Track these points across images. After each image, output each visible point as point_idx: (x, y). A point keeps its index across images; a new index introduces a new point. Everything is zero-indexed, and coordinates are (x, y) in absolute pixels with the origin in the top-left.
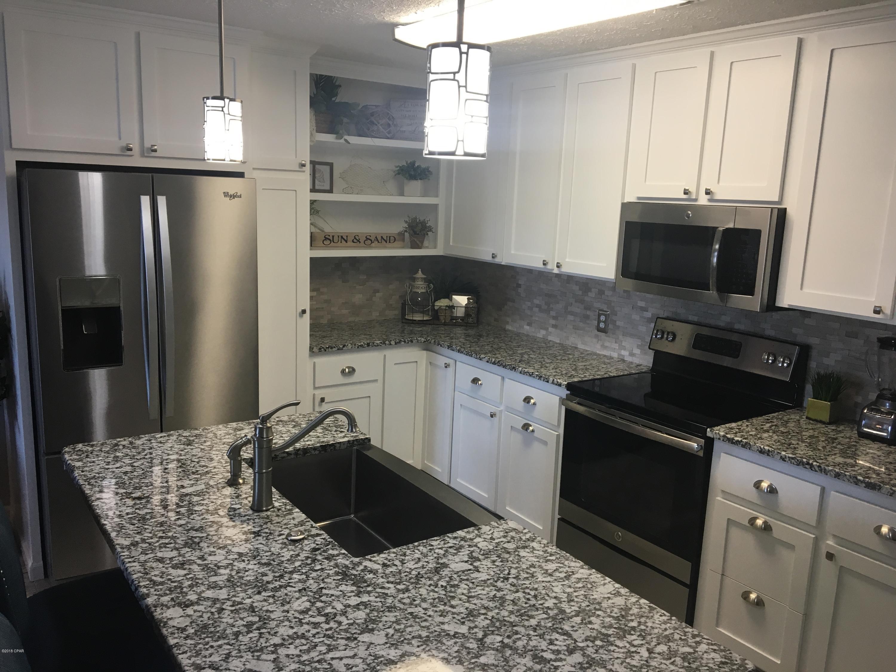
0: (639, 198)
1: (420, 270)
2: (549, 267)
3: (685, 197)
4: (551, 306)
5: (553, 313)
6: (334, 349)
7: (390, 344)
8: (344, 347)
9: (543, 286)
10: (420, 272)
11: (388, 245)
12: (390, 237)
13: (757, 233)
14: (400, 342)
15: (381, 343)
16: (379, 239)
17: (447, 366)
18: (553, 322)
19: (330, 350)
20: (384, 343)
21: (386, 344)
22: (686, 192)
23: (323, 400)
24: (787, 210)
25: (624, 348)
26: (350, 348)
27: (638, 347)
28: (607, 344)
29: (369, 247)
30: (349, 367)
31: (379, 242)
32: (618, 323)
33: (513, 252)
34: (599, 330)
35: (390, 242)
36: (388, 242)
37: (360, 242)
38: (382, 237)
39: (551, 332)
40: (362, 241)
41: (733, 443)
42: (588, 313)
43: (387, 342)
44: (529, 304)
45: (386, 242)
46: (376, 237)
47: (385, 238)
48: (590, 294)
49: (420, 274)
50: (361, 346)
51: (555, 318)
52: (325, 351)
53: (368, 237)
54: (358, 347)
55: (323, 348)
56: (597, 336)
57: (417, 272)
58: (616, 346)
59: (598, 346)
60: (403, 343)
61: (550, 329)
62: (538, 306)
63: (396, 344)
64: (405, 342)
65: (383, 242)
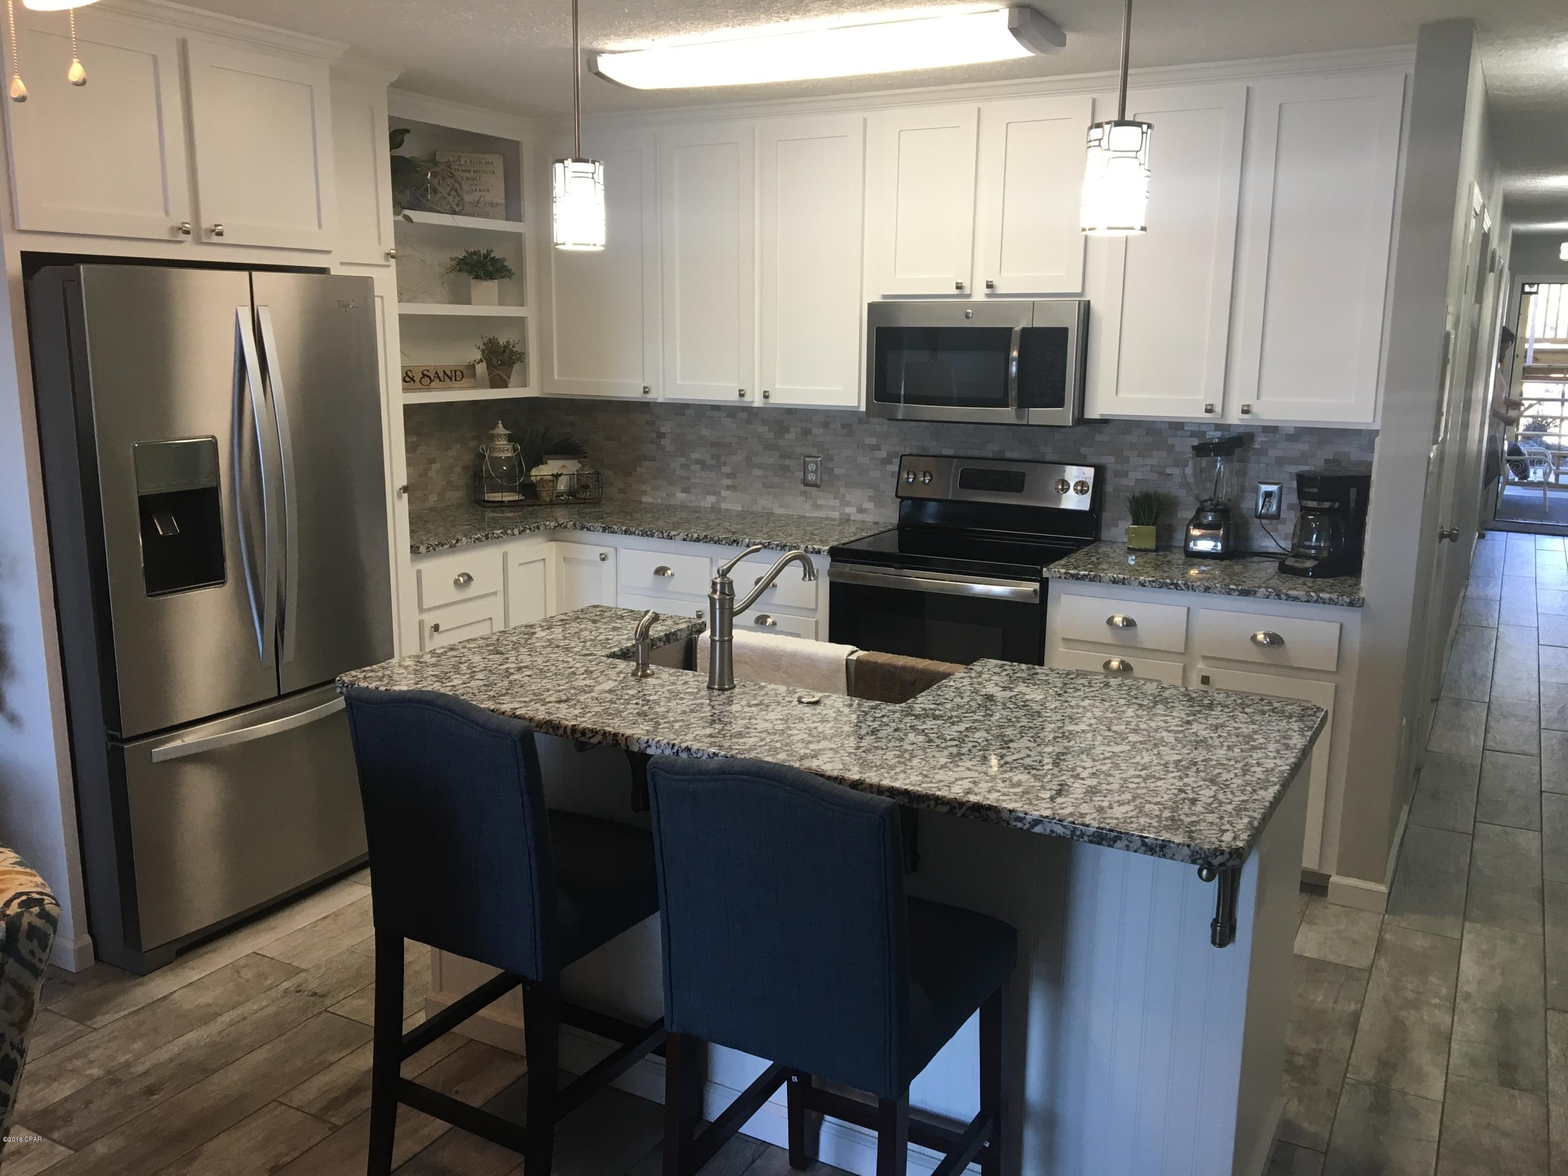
0: (884, 297)
1: (500, 422)
2: (747, 398)
3: (956, 292)
4: (723, 459)
5: (726, 470)
6: (446, 547)
7: (514, 535)
8: (457, 542)
9: (705, 432)
10: (501, 426)
11: (456, 384)
12: (455, 371)
13: (1064, 332)
14: (524, 531)
15: (502, 533)
16: (441, 375)
17: (603, 558)
18: (729, 482)
19: (441, 548)
20: (505, 533)
21: (508, 534)
22: (959, 287)
23: (436, 628)
24: (1091, 303)
25: (848, 504)
26: (465, 543)
27: (870, 499)
28: (821, 502)
29: (428, 388)
30: (462, 575)
31: (440, 380)
32: (837, 471)
33: (679, 382)
34: (807, 484)
35: (456, 380)
36: (453, 379)
37: (414, 381)
38: (444, 372)
39: (725, 498)
40: (417, 379)
41: (1077, 579)
42: (787, 462)
43: (509, 532)
44: (683, 460)
45: (451, 380)
46: (436, 373)
47: (449, 373)
48: (787, 436)
49: (500, 429)
50: (478, 539)
51: (728, 476)
52: (435, 549)
53: (426, 373)
54: (475, 542)
55: (432, 546)
56: (804, 493)
57: (495, 426)
58: (837, 503)
59: (807, 507)
60: (528, 531)
61: (724, 493)
62: (698, 462)
63: (520, 534)
64: (530, 529)
65: (447, 379)
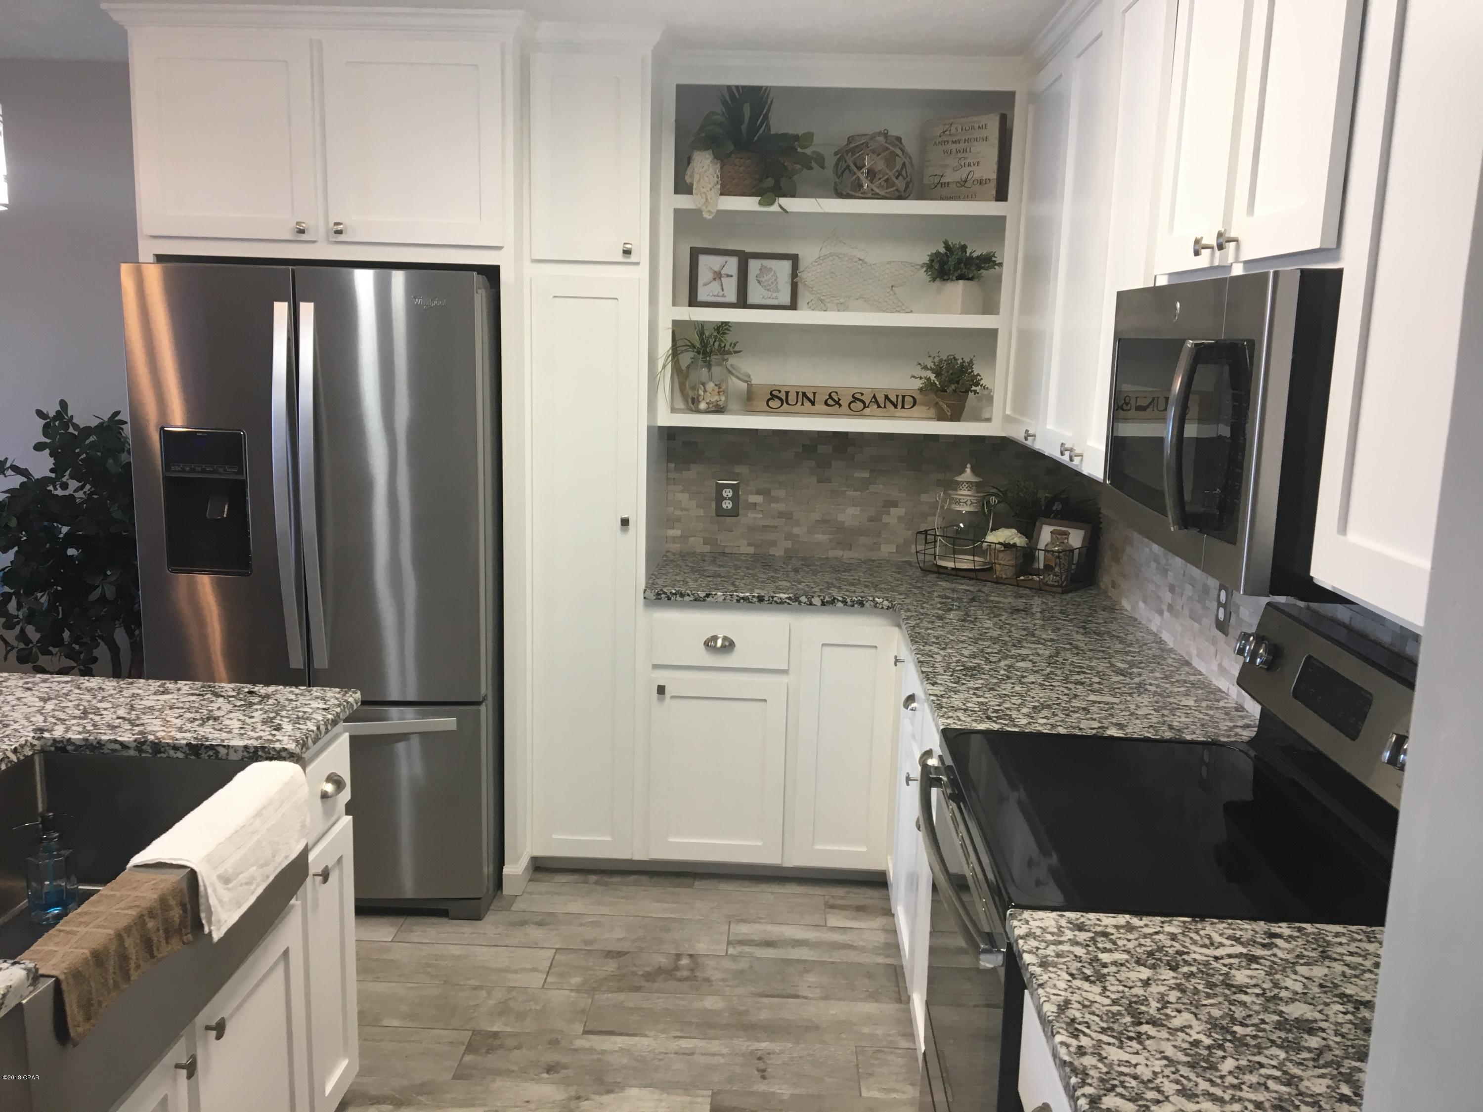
1: (969, 466)
3: (1199, 261)
6: (687, 598)
7: (811, 604)
8: (708, 596)
10: (968, 470)
11: (899, 412)
12: (904, 397)
15: (789, 598)
16: (881, 400)
18: (1170, 597)
19: (678, 598)
20: (797, 599)
21: (800, 602)
22: (1197, 249)
23: (661, 690)
26: (721, 599)
29: (859, 414)
30: (725, 638)
31: (879, 406)
34: (1218, 624)
35: (903, 407)
36: (899, 406)
37: (840, 405)
38: (886, 397)
40: (844, 403)
42: (1209, 581)
43: (803, 599)
45: (895, 406)
46: (874, 397)
47: (894, 399)
49: (968, 475)
50: (745, 599)
51: (1172, 589)
52: (669, 599)
53: (857, 396)
54: (738, 601)
55: (665, 593)
56: (1214, 642)
59: (1214, 667)
60: (840, 604)
63: (823, 604)
64: (845, 602)
65: (890, 407)
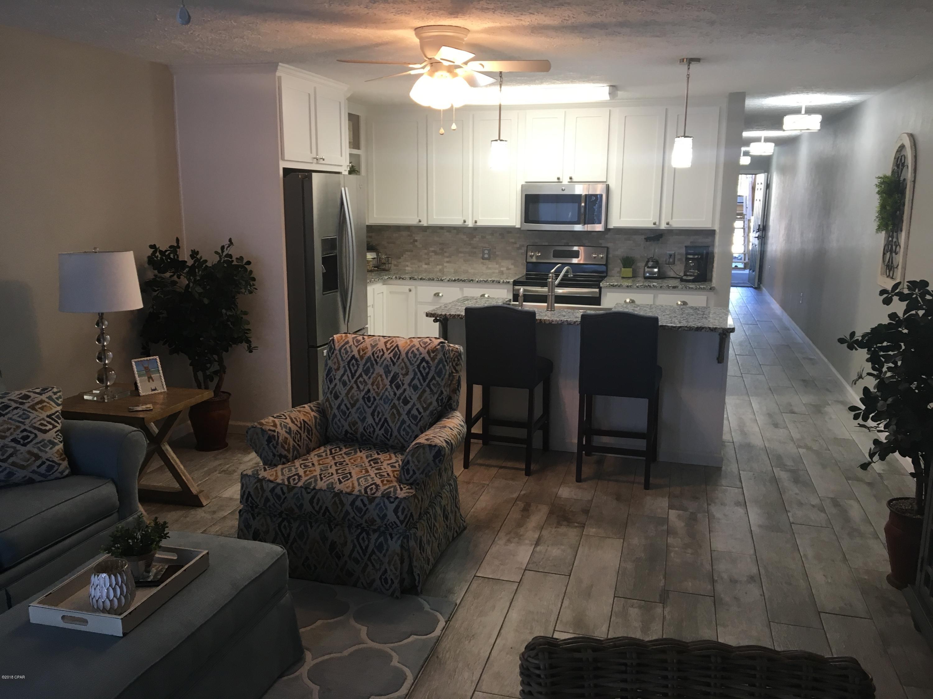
0: (526, 182)
2: (466, 224)
3: (556, 180)
4: (445, 250)
5: (446, 254)
9: (436, 239)
13: (601, 196)
14: (378, 280)
17: (410, 290)
24: (610, 185)
25: (503, 266)
27: (512, 264)
28: (490, 266)
32: (497, 253)
33: (434, 217)
34: (483, 258)
41: (614, 286)
42: (475, 250)
44: (426, 251)
48: (474, 239)
51: (448, 257)
56: (482, 263)
58: (497, 266)
62: (433, 251)
